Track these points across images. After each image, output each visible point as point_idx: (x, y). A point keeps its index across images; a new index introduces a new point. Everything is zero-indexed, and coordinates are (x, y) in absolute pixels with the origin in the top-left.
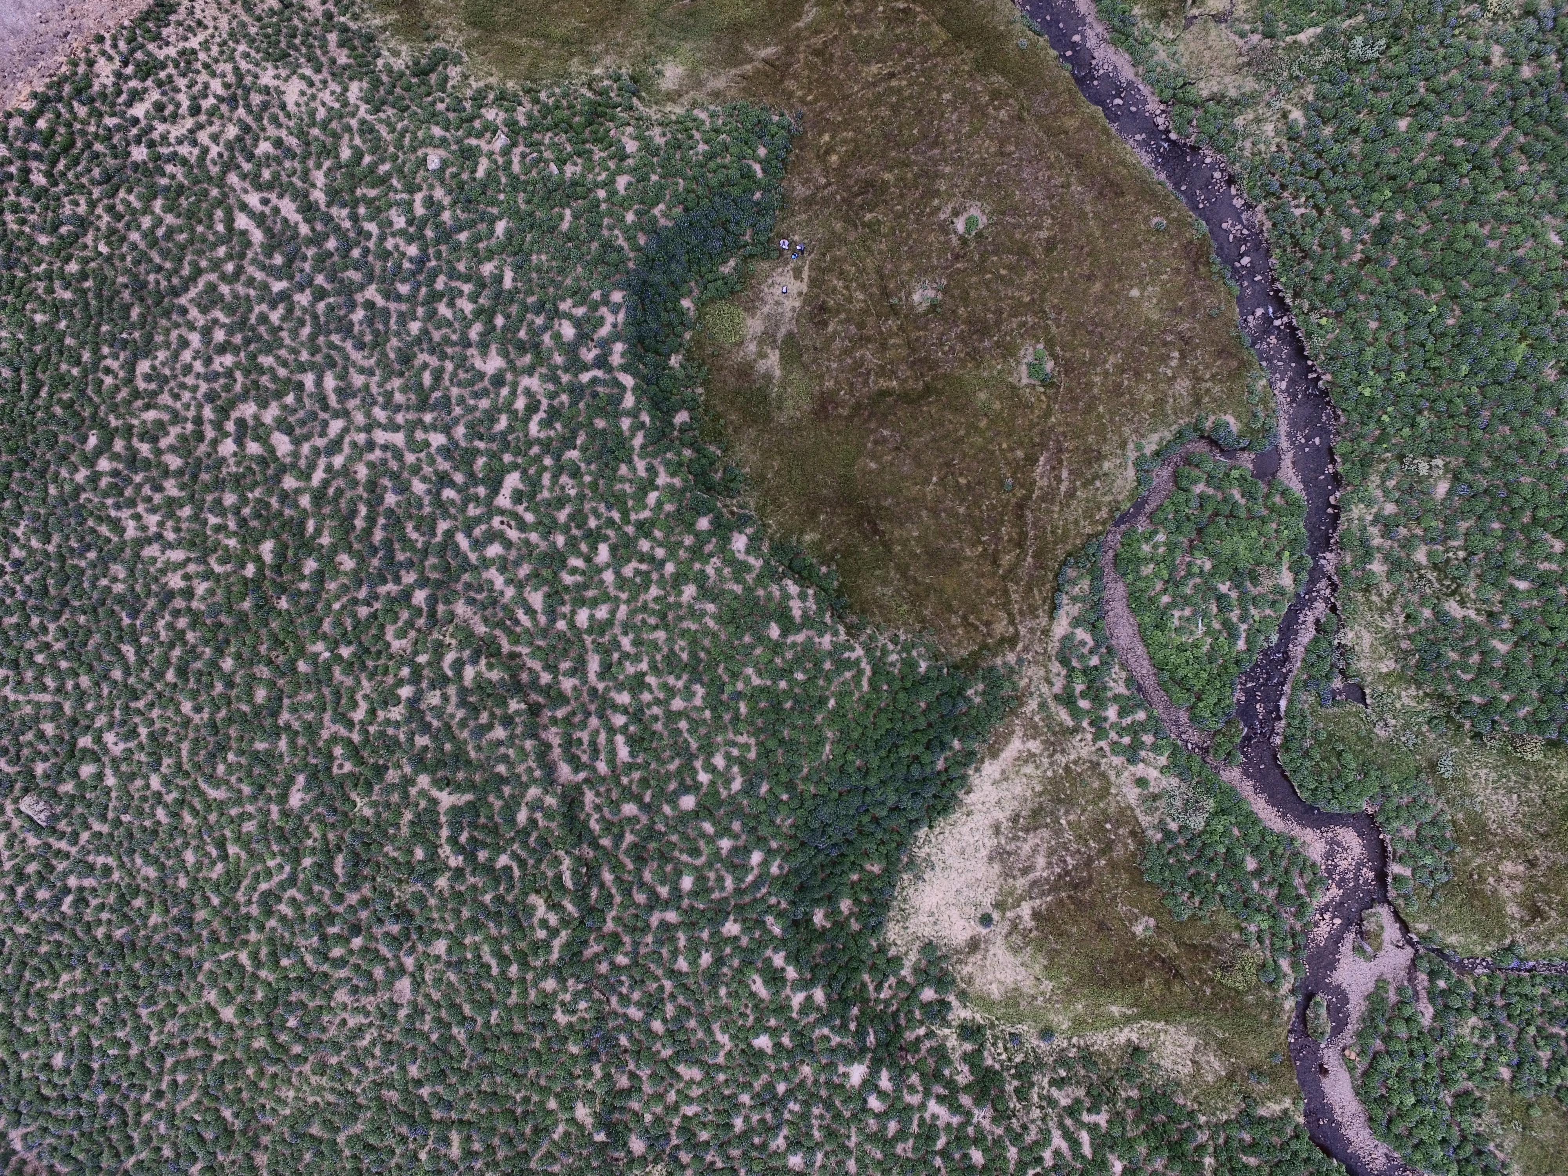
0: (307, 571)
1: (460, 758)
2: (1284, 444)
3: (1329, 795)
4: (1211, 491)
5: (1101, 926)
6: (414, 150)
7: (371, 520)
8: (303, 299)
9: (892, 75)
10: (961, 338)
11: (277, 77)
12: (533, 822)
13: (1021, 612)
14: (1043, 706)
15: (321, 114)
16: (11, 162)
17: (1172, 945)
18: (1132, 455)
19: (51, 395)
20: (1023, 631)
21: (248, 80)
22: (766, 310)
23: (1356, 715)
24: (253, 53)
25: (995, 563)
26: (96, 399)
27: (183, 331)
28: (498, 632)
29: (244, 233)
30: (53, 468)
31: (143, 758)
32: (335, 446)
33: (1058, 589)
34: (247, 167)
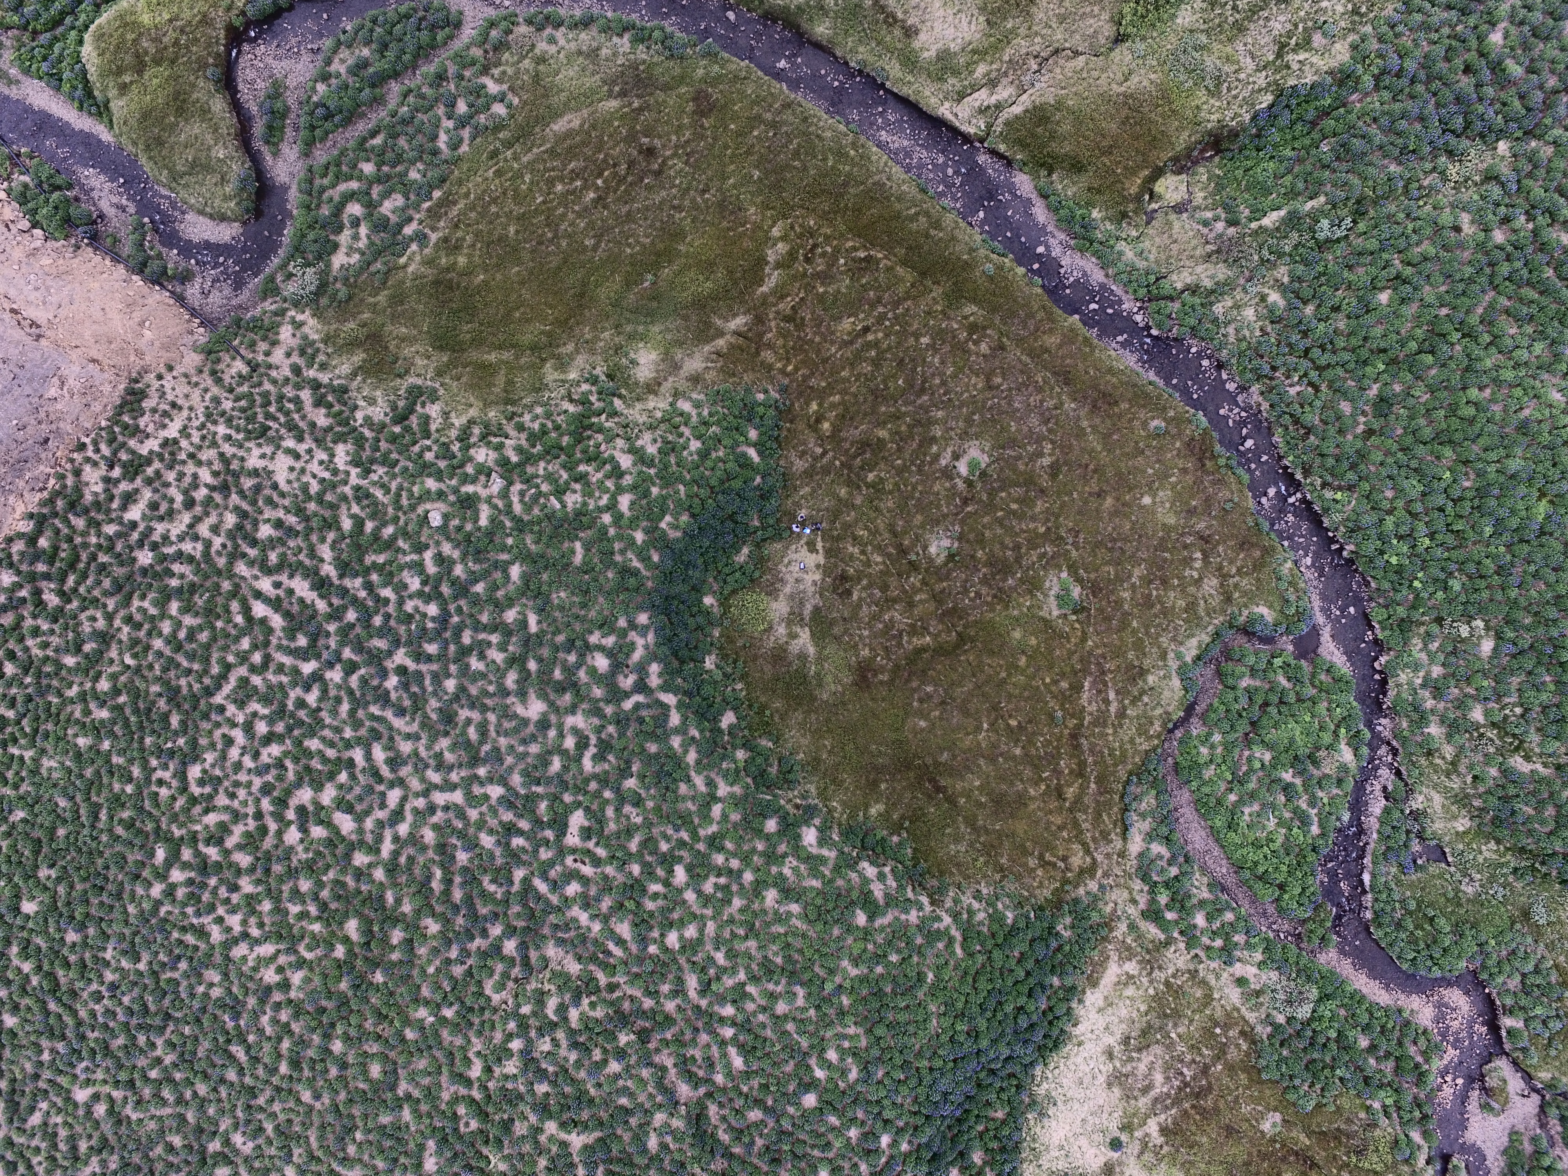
0: (395, 941)
1: (582, 1098)
2: (1320, 619)
3: (1429, 963)
4: (1258, 683)
5: (1230, 1131)
6: (413, 508)
7: (448, 881)
8: (335, 675)
9: (866, 330)
10: (985, 581)
11: (263, 456)
12: (664, 1146)
13: (1094, 839)
14: (1132, 927)
15: (315, 487)
16: (21, 587)
17: (1302, 1137)
18: (1174, 664)
19: (111, 818)
20: (1099, 858)
21: (235, 465)
22: (788, 590)
23: (1441, 876)
24: (232, 432)
25: (1060, 796)
26: (154, 812)
27: (225, 730)
28: (592, 967)
29: (264, 621)
30: (128, 887)
31: (273, 1151)
32: (397, 816)
33: (1126, 810)
34: (252, 552)
